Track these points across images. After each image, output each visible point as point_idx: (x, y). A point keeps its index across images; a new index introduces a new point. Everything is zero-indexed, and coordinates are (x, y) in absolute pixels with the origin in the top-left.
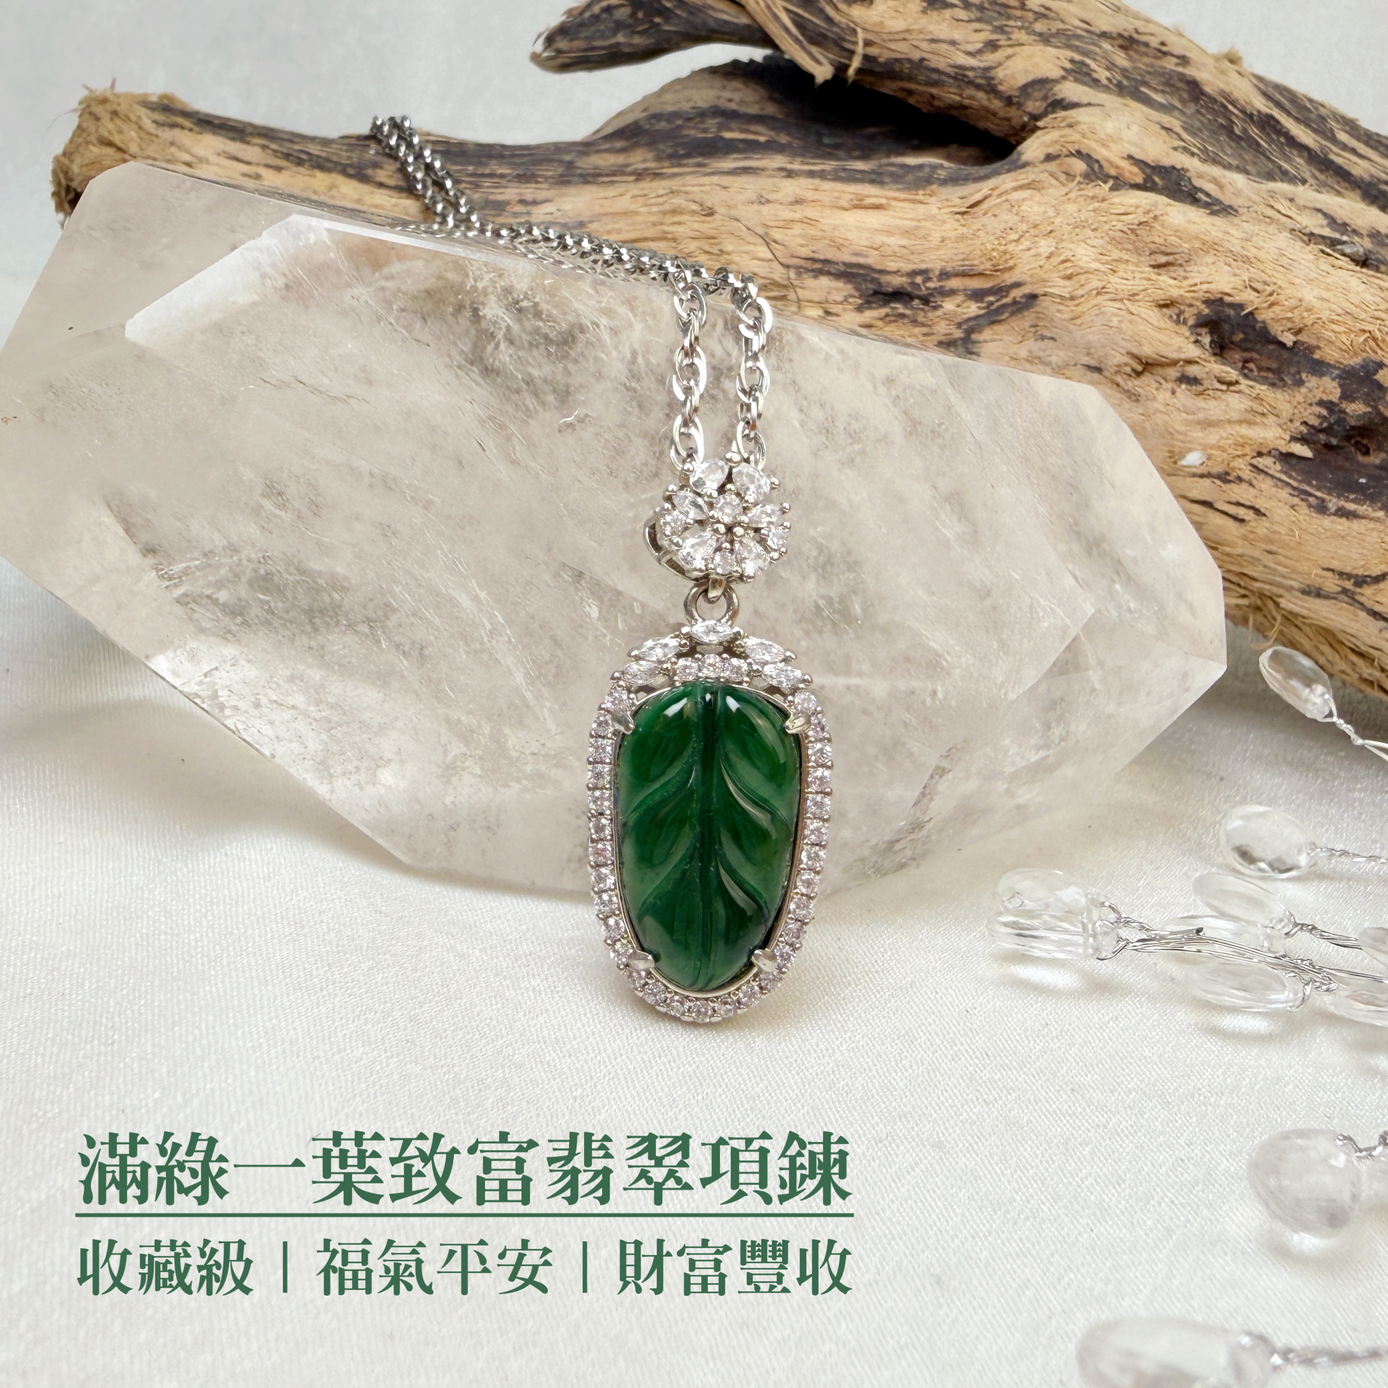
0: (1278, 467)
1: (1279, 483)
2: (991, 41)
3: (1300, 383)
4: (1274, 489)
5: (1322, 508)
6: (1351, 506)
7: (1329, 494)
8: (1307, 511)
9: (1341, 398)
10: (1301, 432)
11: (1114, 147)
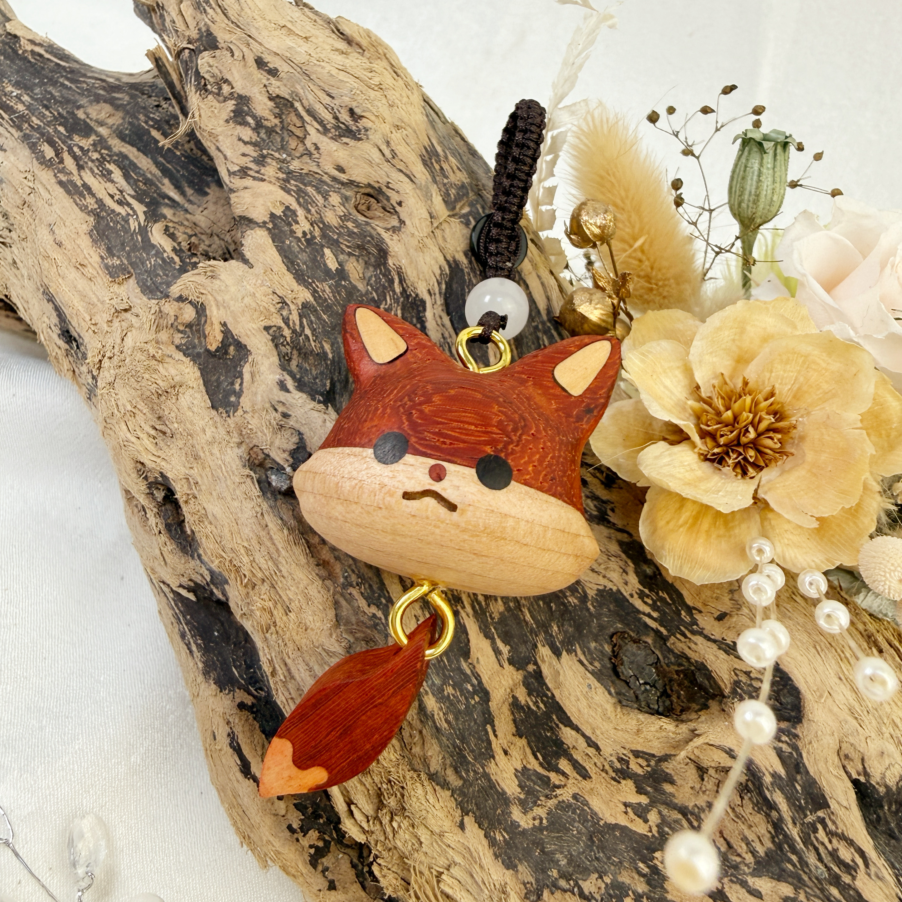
1: (170, 605)
3: (192, 557)
5: (183, 636)
6: (194, 647)
7: (190, 631)
8: (177, 631)
9: (210, 581)
10: (189, 586)
11: (222, 310)
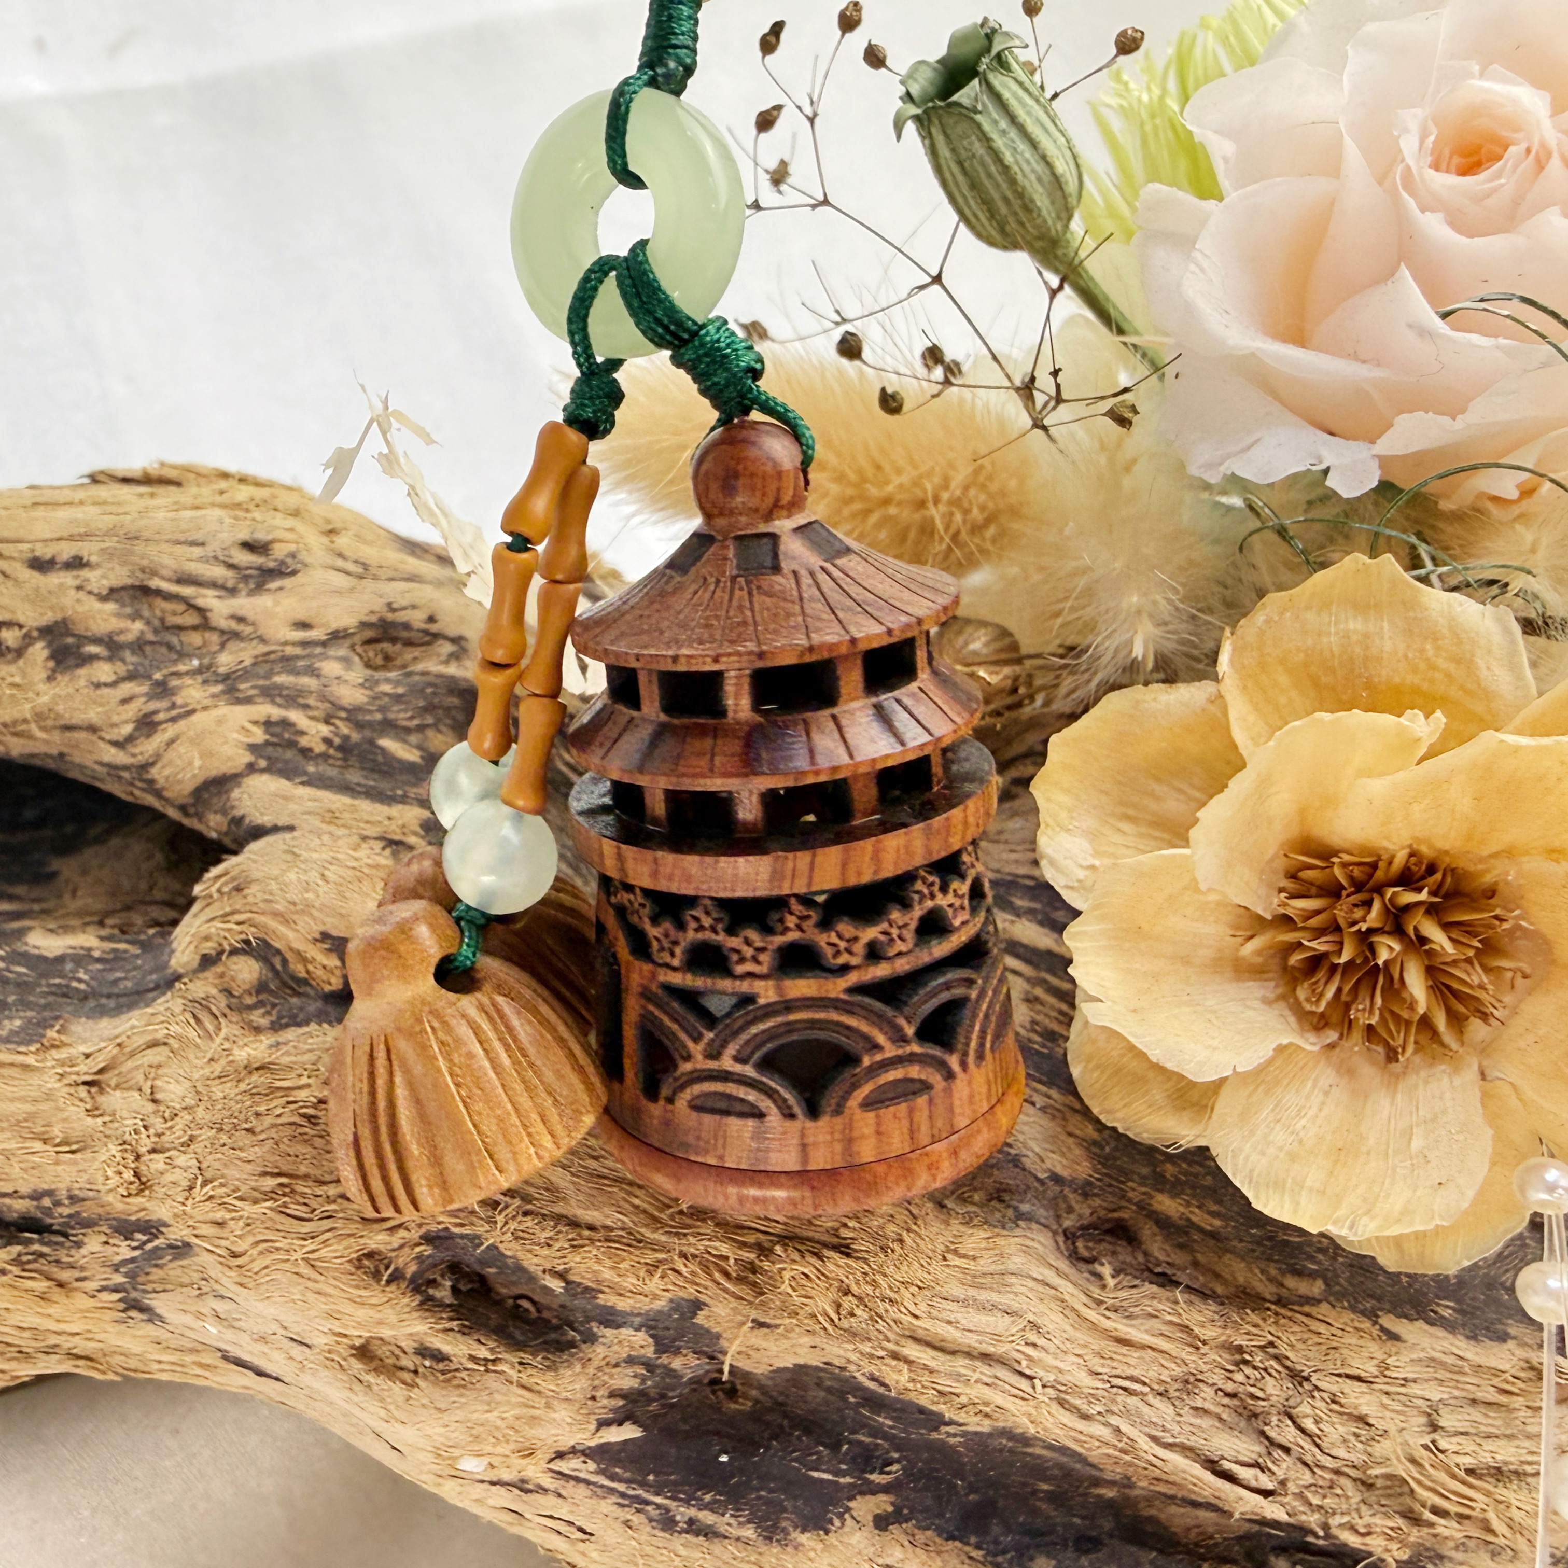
0: (592, 1466)
1: (599, 1491)
2: (146, 716)
3: (590, 1339)
4: (594, 1501)
5: (667, 1523)
6: (707, 1517)
7: (673, 1498)
8: (649, 1529)
9: (656, 1352)
10: (615, 1410)
11: (302, 922)
